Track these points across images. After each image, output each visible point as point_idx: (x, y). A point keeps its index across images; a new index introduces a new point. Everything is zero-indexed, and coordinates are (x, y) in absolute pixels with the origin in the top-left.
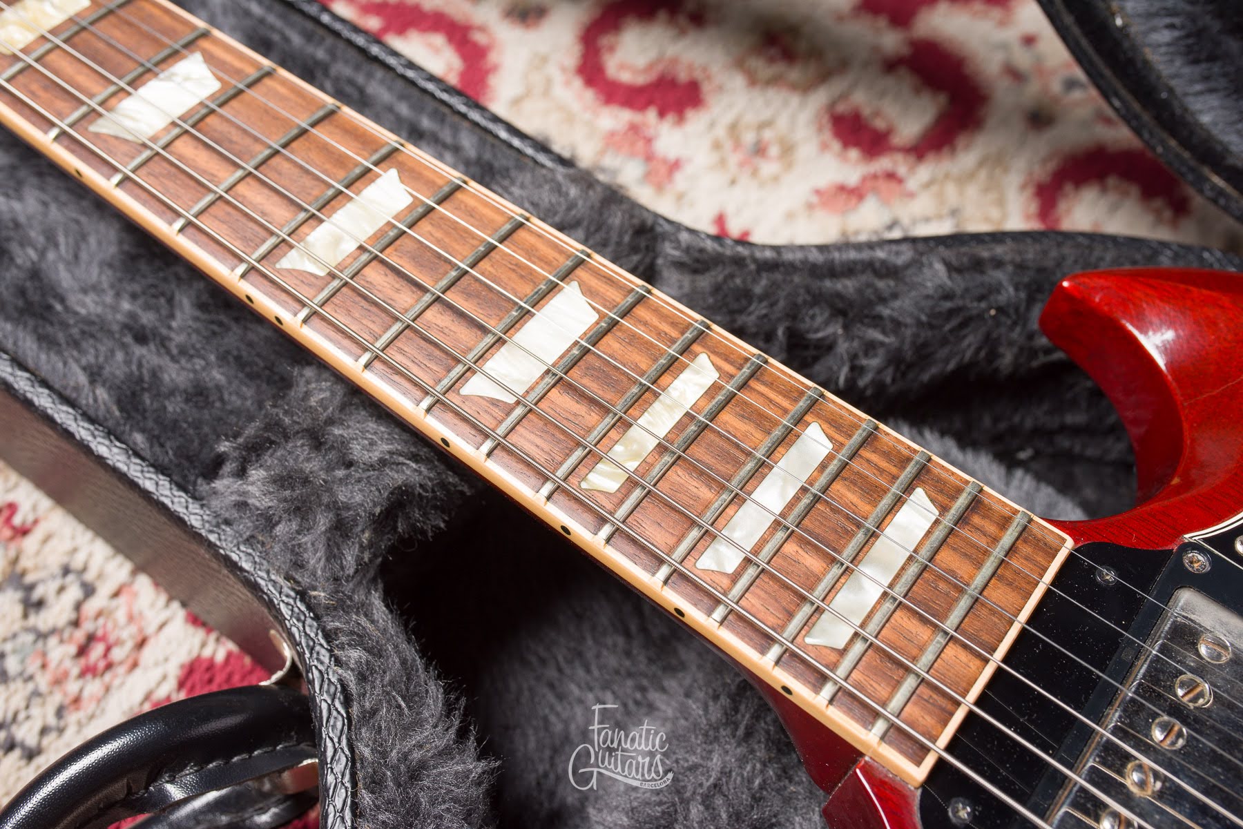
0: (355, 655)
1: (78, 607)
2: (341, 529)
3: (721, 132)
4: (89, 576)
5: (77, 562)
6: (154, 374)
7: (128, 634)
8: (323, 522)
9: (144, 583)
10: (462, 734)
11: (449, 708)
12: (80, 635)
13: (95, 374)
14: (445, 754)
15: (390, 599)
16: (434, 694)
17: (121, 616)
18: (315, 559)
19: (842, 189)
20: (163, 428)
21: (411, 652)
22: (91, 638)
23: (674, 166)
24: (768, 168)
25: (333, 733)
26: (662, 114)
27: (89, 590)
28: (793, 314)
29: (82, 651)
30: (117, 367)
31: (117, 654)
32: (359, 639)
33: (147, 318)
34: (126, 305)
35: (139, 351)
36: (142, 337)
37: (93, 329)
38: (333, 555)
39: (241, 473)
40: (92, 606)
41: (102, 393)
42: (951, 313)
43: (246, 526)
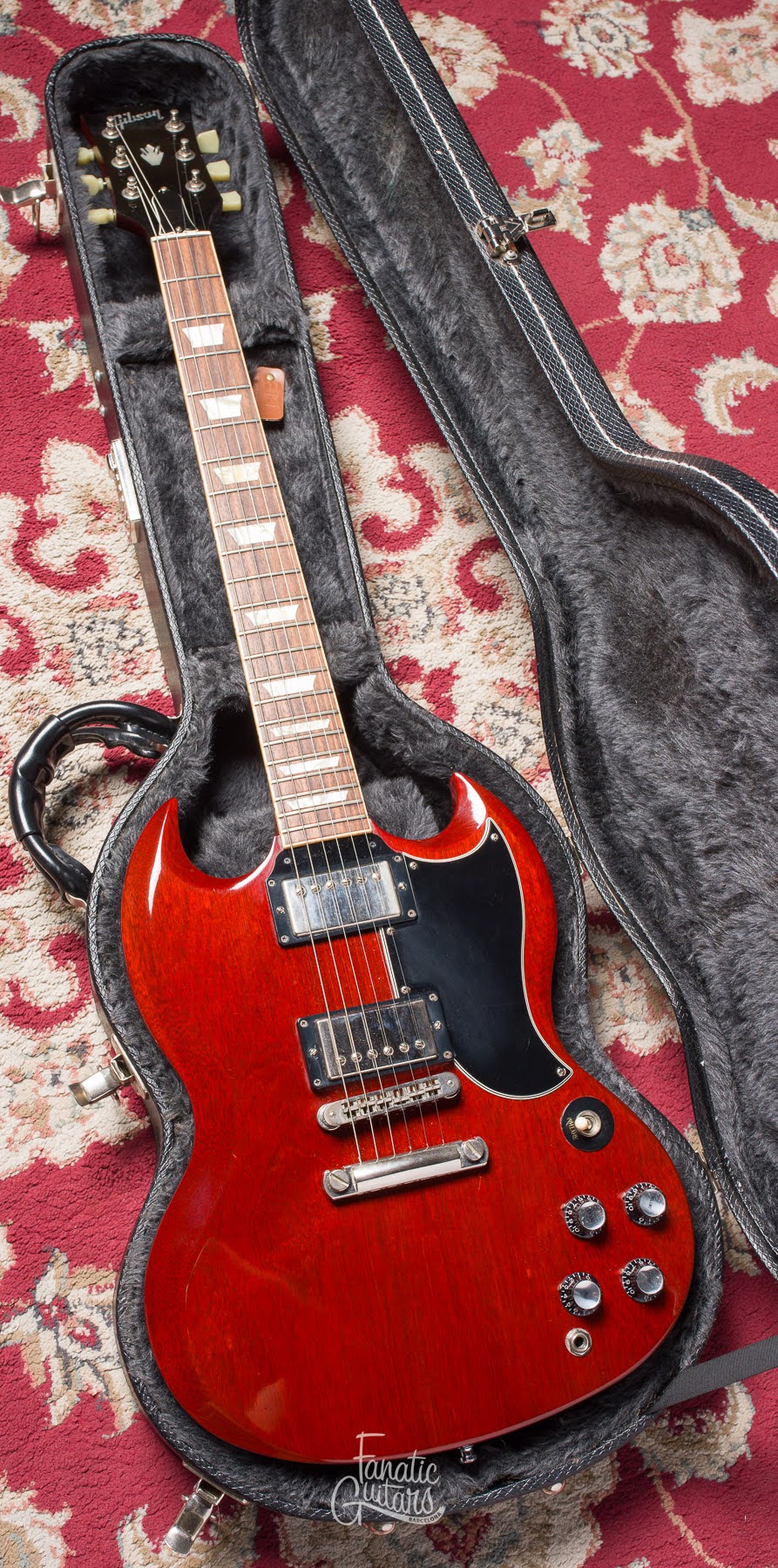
0: (194, 728)
1: (135, 646)
2: (215, 693)
3: (490, 627)
4: (144, 639)
5: (143, 632)
6: (202, 606)
7: (144, 667)
8: (211, 688)
9: (158, 653)
10: (205, 767)
11: (207, 758)
12: (129, 657)
13: (185, 594)
14: (197, 768)
15: (214, 720)
16: (206, 752)
17: (145, 659)
18: (203, 697)
19: (513, 685)
20: (191, 626)
21: (209, 738)
22: (132, 660)
23: (459, 629)
24: (494, 656)
25: (176, 742)
26: (473, 604)
27: (141, 644)
28: (390, 724)
29: (127, 662)
30: (189, 595)
31: (136, 671)
32: (198, 725)
34: (208, 575)
35: (202, 595)
36: (205, 592)
37: (195, 579)
38: (208, 699)
39: (201, 660)
40: (139, 650)
41: (183, 603)
43: (192, 673)
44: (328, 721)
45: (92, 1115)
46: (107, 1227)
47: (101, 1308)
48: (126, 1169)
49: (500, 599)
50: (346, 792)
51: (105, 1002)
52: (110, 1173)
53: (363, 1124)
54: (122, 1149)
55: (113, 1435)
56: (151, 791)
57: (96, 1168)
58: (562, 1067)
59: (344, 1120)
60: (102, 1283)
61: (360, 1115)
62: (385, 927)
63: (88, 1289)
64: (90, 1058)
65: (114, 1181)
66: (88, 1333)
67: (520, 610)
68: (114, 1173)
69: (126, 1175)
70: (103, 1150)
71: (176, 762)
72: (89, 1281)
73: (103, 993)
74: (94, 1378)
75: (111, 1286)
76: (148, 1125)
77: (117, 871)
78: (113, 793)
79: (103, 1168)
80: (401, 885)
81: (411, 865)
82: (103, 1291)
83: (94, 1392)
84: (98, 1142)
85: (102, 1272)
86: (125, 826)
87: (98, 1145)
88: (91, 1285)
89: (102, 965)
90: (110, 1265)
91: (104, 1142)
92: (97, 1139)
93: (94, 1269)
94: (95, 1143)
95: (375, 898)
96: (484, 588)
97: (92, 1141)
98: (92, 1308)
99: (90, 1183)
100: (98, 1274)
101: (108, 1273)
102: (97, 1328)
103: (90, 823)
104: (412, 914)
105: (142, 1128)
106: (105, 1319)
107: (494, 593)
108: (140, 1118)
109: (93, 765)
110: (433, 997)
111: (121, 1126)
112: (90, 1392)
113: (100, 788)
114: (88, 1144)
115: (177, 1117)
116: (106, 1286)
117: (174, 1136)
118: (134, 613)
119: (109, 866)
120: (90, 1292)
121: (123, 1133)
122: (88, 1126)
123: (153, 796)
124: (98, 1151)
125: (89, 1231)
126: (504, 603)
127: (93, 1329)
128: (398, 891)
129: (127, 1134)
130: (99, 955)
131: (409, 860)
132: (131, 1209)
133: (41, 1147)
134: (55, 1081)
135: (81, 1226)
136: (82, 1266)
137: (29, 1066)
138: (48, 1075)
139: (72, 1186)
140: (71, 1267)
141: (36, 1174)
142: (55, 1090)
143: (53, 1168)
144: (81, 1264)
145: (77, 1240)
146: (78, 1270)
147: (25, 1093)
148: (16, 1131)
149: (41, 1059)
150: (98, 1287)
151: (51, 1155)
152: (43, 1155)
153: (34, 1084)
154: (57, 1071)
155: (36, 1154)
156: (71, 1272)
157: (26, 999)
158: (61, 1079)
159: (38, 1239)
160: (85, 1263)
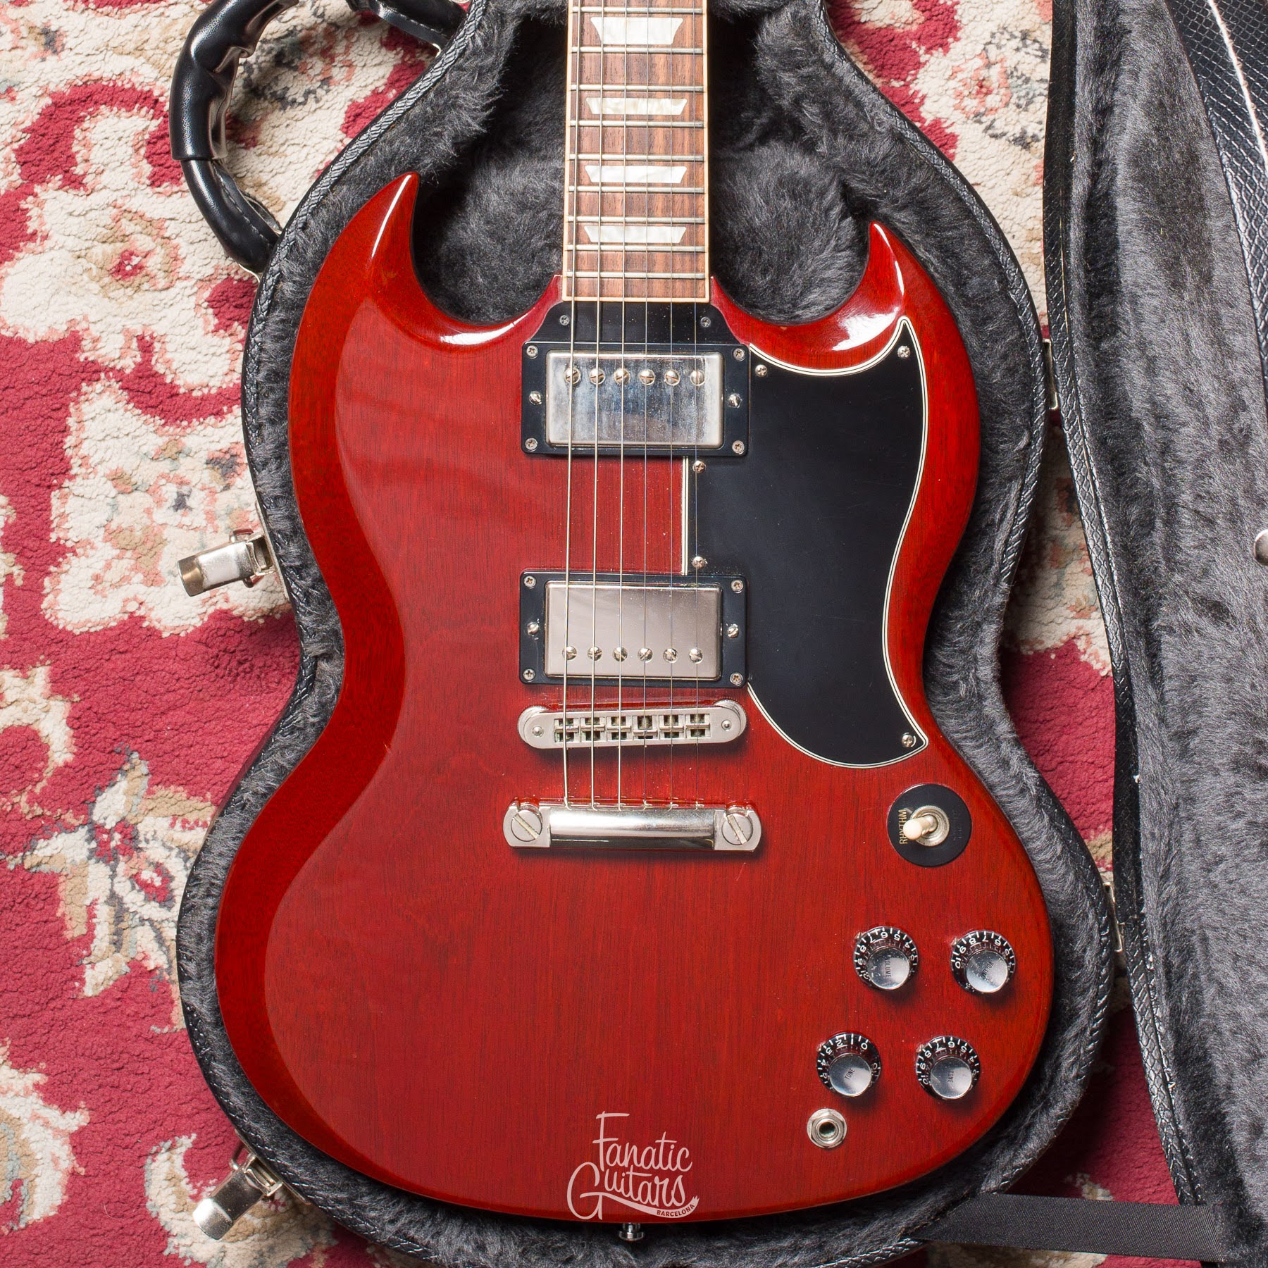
0: (480, 42)
44: (684, 102)
46: (213, 739)
47: (183, 850)
48: (259, 663)
50: (684, 229)
52: (234, 664)
54: (260, 629)
55: (166, 1030)
56: (389, 135)
57: (216, 651)
58: (913, 733)
59: (553, 743)
60: (191, 818)
61: (580, 740)
62: (692, 459)
63: (170, 820)
65: (238, 675)
66: (158, 882)
68: (240, 663)
69: (257, 672)
70: (231, 624)
71: (439, 93)
72: (174, 810)
74: (156, 946)
75: (205, 824)
77: (310, 254)
78: (358, 61)
79: (226, 651)
80: (733, 397)
81: (760, 367)
82: (191, 829)
83: (151, 965)
84: (226, 612)
85: (195, 802)
86: (338, 181)
87: (226, 616)
88: (175, 816)
90: (209, 795)
91: (235, 613)
92: (225, 606)
93: (184, 795)
94: (223, 610)
95: (685, 412)
97: (218, 607)
98: (171, 849)
99: (202, 670)
100: (188, 803)
101: (201, 805)
102: (172, 879)
103: (311, 103)
104: (738, 448)
106: (186, 868)
110: (737, 587)
111: (266, 595)
112: (145, 963)
113: (339, 48)
114: (211, 610)
116: (196, 823)
119: (300, 242)
120: (173, 825)
121: (267, 606)
123: (391, 143)
124: (223, 624)
125: (187, 738)
127: (167, 878)
128: (725, 406)
129: (272, 610)
131: (756, 360)
132: (255, 722)
133: (142, 598)
134: (180, 504)
135: (177, 729)
136: (167, 787)
137: (148, 472)
138: (170, 492)
139: (176, 667)
140: (151, 784)
141: (126, 637)
142: (178, 517)
143: (153, 633)
144: (166, 783)
145: (167, 747)
146: (161, 791)
147: (133, 510)
148: (108, 566)
149: (164, 466)
150: (185, 822)
151: (153, 615)
152: (141, 612)
153: (147, 500)
154: (185, 490)
155: (132, 607)
156: (150, 792)
157: (160, 368)
158: (189, 502)
159: (112, 732)
160: (172, 783)
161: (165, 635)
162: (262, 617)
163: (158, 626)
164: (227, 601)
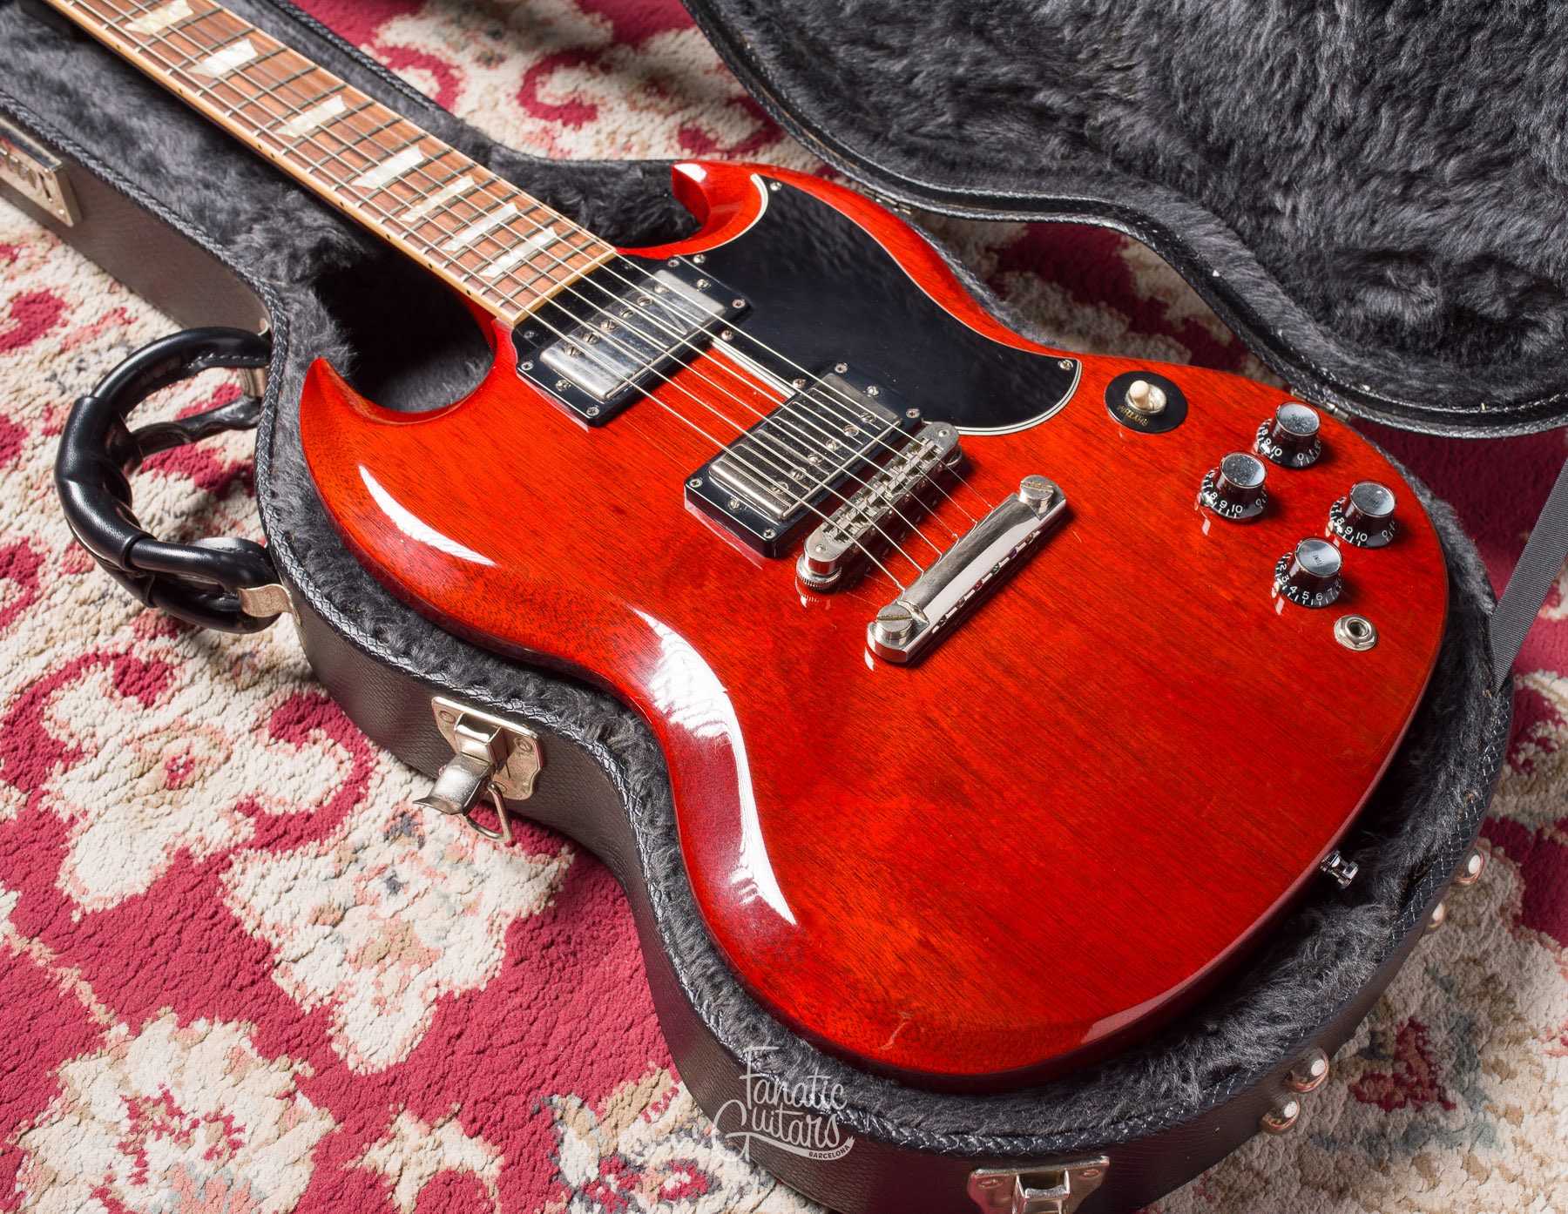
2: (294, 257)
6: (213, 202)
8: (286, 251)
10: (342, 342)
11: (337, 332)
13: (181, 198)
14: (332, 346)
16: (331, 326)
18: (282, 270)
30: (194, 198)
33: (212, 178)
34: (200, 173)
35: (206, 192)
36: (207, 186)
37: (181, 181)
38: (290, 270)
39: (250, 230)
41: (184, 207)
42: (641, 193)
43: (250, 258)
44: (468, 177)
45: (480, 895)
46: (608, 1020)
47: (681, 1131)
48: (582, 928)
49: (593, 108)
50: (552, 228)
51: (392, 659)
52: (562, 947)
53: (871, 540)
54: (557, 910)
57: (537, 955)
58: (1064, 360)
59: (842, 547)
60: (657, 1096)
61: (858, 529)
62: (717, 333)
63: (641, 1118)
64: (426, 828)
65: (574, 954)
66: (686, 1178)
67: (624, 106)
68: (568, 943)
69: (587, 936)
70: (529, 926)
72: (636, 1105)
73: (381, 652)
75: (675, 1091)
76: (571, 858)
78: (239, 517)
79: (547, 947)
80: (700, 283)
82: (667, 1107)
84: (515, 922)
85: (646, 1082)
87: (518, 925)
88: (642, 1110)
89: (355, 618)
90: (651, 1064)
91: (524, 915)
92: (510, 921)
93: (631, 1084)
94: (511, 926)
96: (566, 107)
97: (505, 927)
98: (667, 1140)
99: (541, 979)
100: (641, 1088)
101: (655, 1077)
102: (694, 1162)
104: (739, 304)
105: (565, 866)
106: (698, 1141)
107: (580, 105)
108: (554, 856)
109: (187, 503)
110: (842, 368)
111: (535, 882)
113: (217, 520)
114: (502, 935)
115: (604, 729)
116: (665, 1097)
117: (617, 756)
118: (133, 328)
120: (648, 1120)
121: (543, 889)
122: (485, 912)
124: (522, 933)
125: (586, 1041)
126: (601, 109)
127: (690, 1166)
128: (702, 290)
129: (550, 886)
130: (343, 609)
131: (690, 258)
132: (628, 973)
133: (432, 981)
134: (394, 886)
135: (570, 1041)
136: (609, 1094)
137: (342, 891)
138: (378, 886)
139: (517, 1000)
140: (594, 1108)
141: (451, 1019)
142: (402, 898)
143: (471, 997)
144: (607, 1091)
145: (575, 1063)
146: (607, 1103)
147: (359, 929)
148: (379, 985)
149: (353, 872)
150: (655, 1107)
151: (456, 983)
152: (444, 990)
153: (364, 910)
154: (388, 874)
155: (432, 994)
156: (599, 1114)
157: (278, 811)
158: (400, 879)
159: (515, 1101)
160: (611, 1087)
161: (483, 987)
162: (549, 899)
163: (469, 987)
164: (507, 916)
